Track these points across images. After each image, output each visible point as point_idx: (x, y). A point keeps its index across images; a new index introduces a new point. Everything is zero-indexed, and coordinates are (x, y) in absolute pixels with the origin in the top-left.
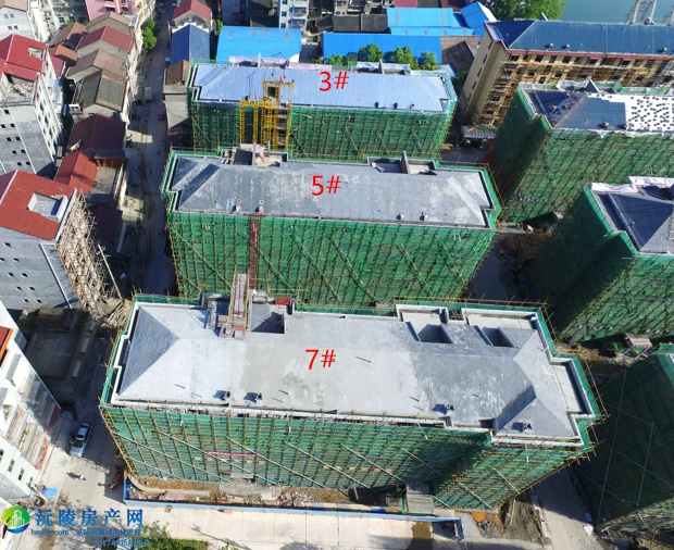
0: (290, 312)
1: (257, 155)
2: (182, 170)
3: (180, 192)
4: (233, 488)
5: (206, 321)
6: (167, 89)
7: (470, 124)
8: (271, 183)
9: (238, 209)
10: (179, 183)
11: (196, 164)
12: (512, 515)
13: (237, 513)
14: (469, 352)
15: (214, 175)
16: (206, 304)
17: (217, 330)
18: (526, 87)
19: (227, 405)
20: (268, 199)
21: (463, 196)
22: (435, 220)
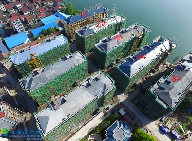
0: (65, 97)
1: (38, 70)
2: (24, 83)
3: (27, 88)
4: (74, 130)
5: (51, 109)
6: (2, 62)
7: (71, 38)
8: (45, 75)
9: (42, 84)
10: (26, 86)
11: (27, 80)
12: (114, 100)
13: (77, 133)
14: (95, 85)
15: (33, 81)
16: (49, 106)
17: (55, 109)
18: (76, 31)
19: (65, 120)
20: (47, 79)
21: (79, 58)
22: (77, 65)
